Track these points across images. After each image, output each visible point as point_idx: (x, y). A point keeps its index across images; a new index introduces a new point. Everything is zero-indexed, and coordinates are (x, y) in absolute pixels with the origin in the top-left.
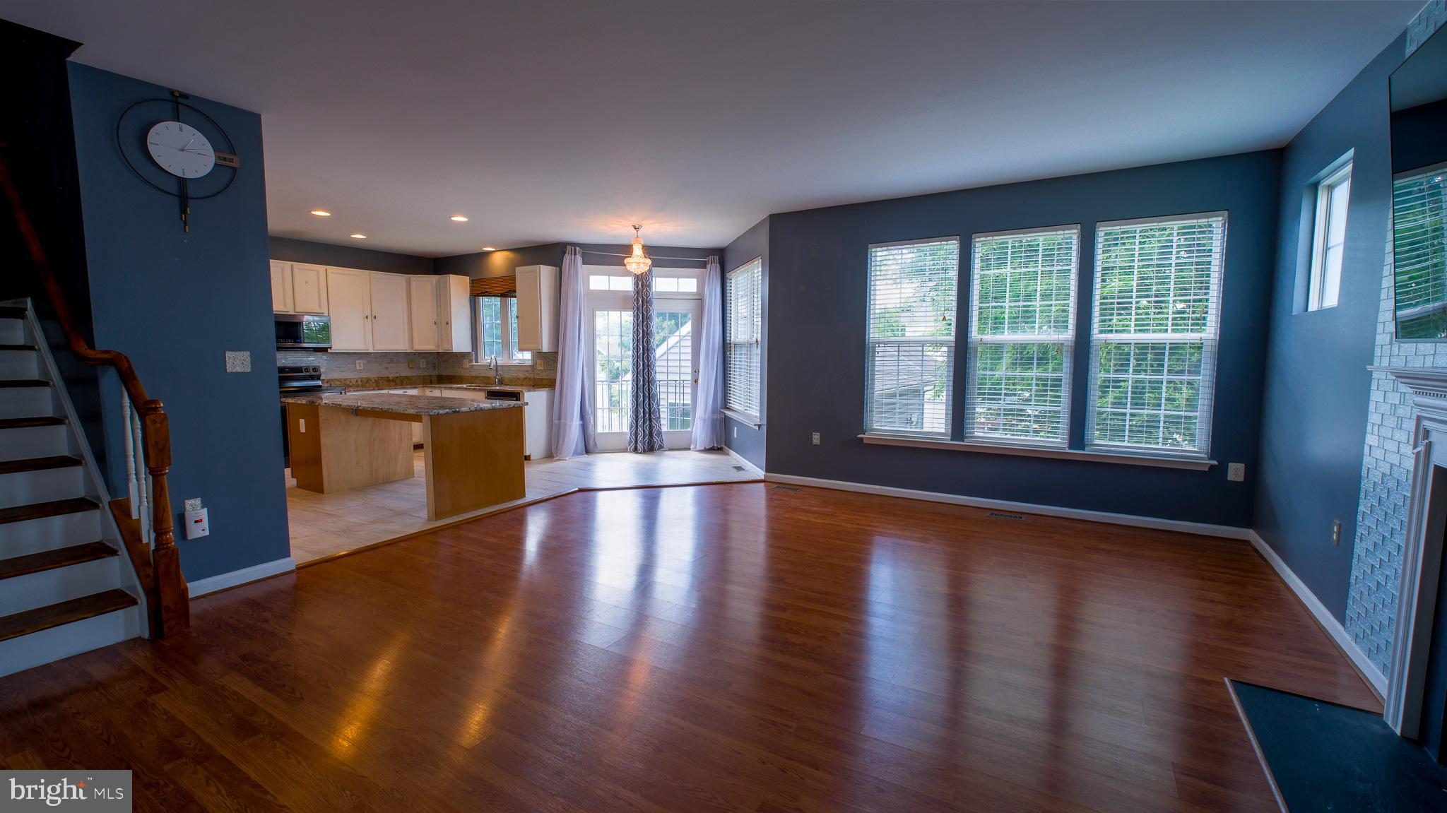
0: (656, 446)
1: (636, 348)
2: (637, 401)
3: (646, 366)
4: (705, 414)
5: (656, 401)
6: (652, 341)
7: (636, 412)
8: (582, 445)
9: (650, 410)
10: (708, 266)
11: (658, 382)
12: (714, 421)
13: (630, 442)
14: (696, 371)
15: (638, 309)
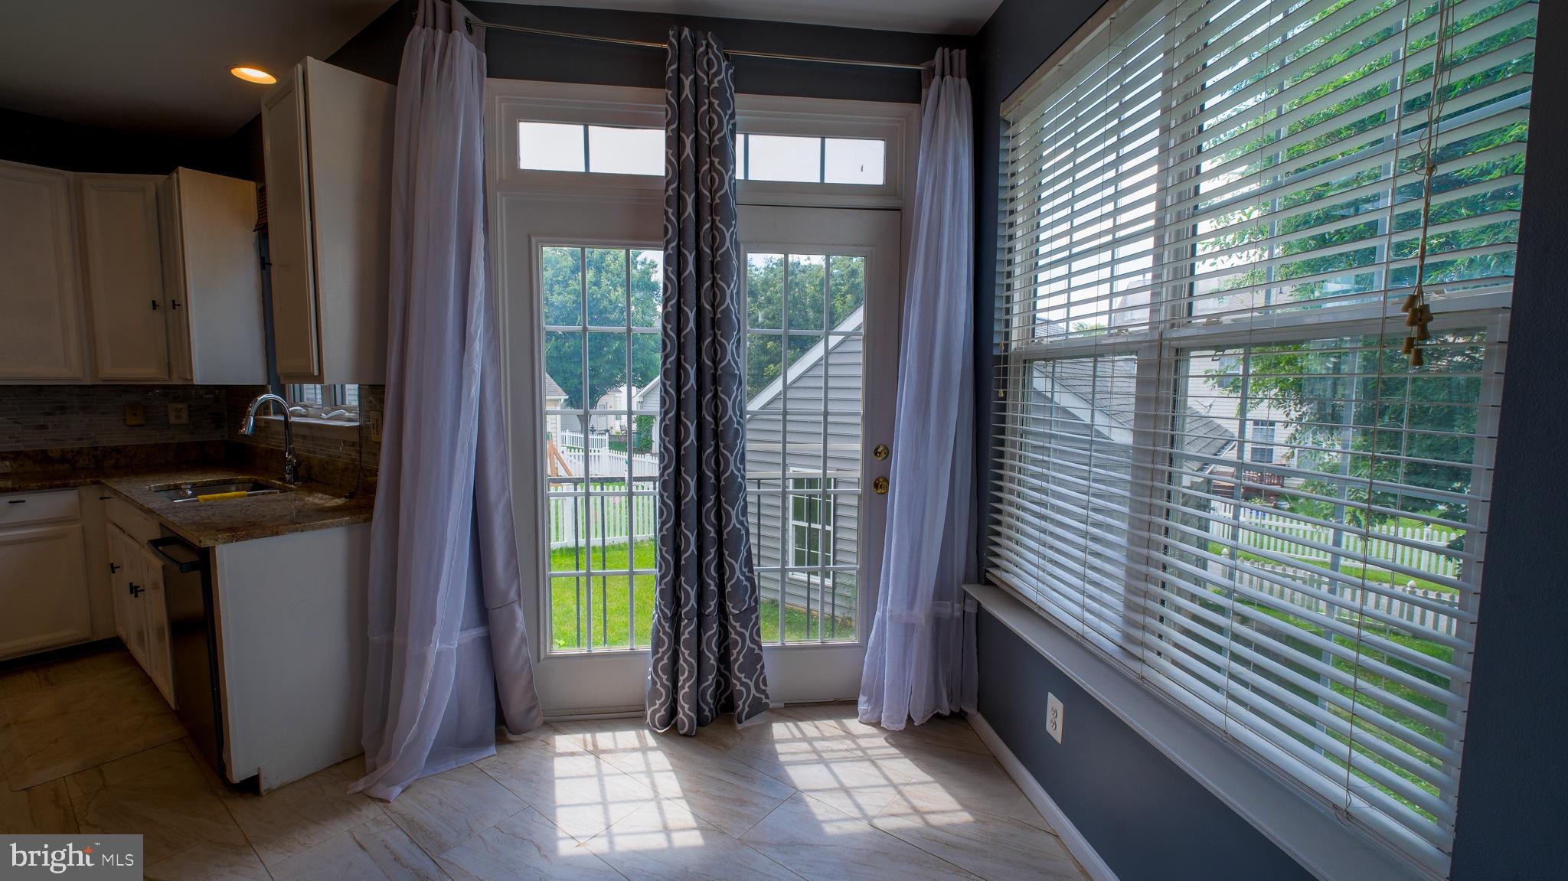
0: (742, 705)
1: (673, 376)
2: (677, 560)
3: (708, 434)
4: (911, 605)
5: (743, 554)
6: (730, 347)
7: (672, 596)
8: (479, 710)
9: (721, 586)
10: (930, 94)
11: (751, 488)
12: (938, 623)
13: (654, 694)
14: (878, 451)
15: (681, 234)
